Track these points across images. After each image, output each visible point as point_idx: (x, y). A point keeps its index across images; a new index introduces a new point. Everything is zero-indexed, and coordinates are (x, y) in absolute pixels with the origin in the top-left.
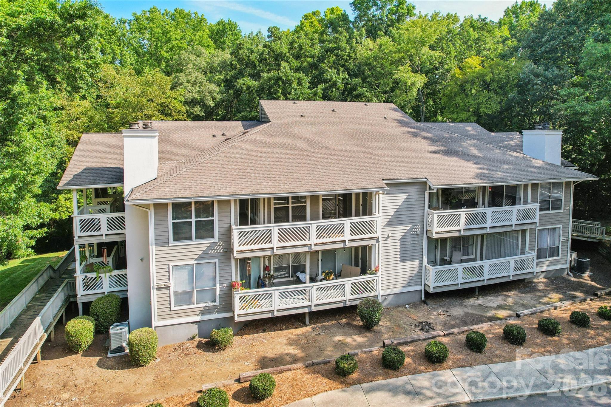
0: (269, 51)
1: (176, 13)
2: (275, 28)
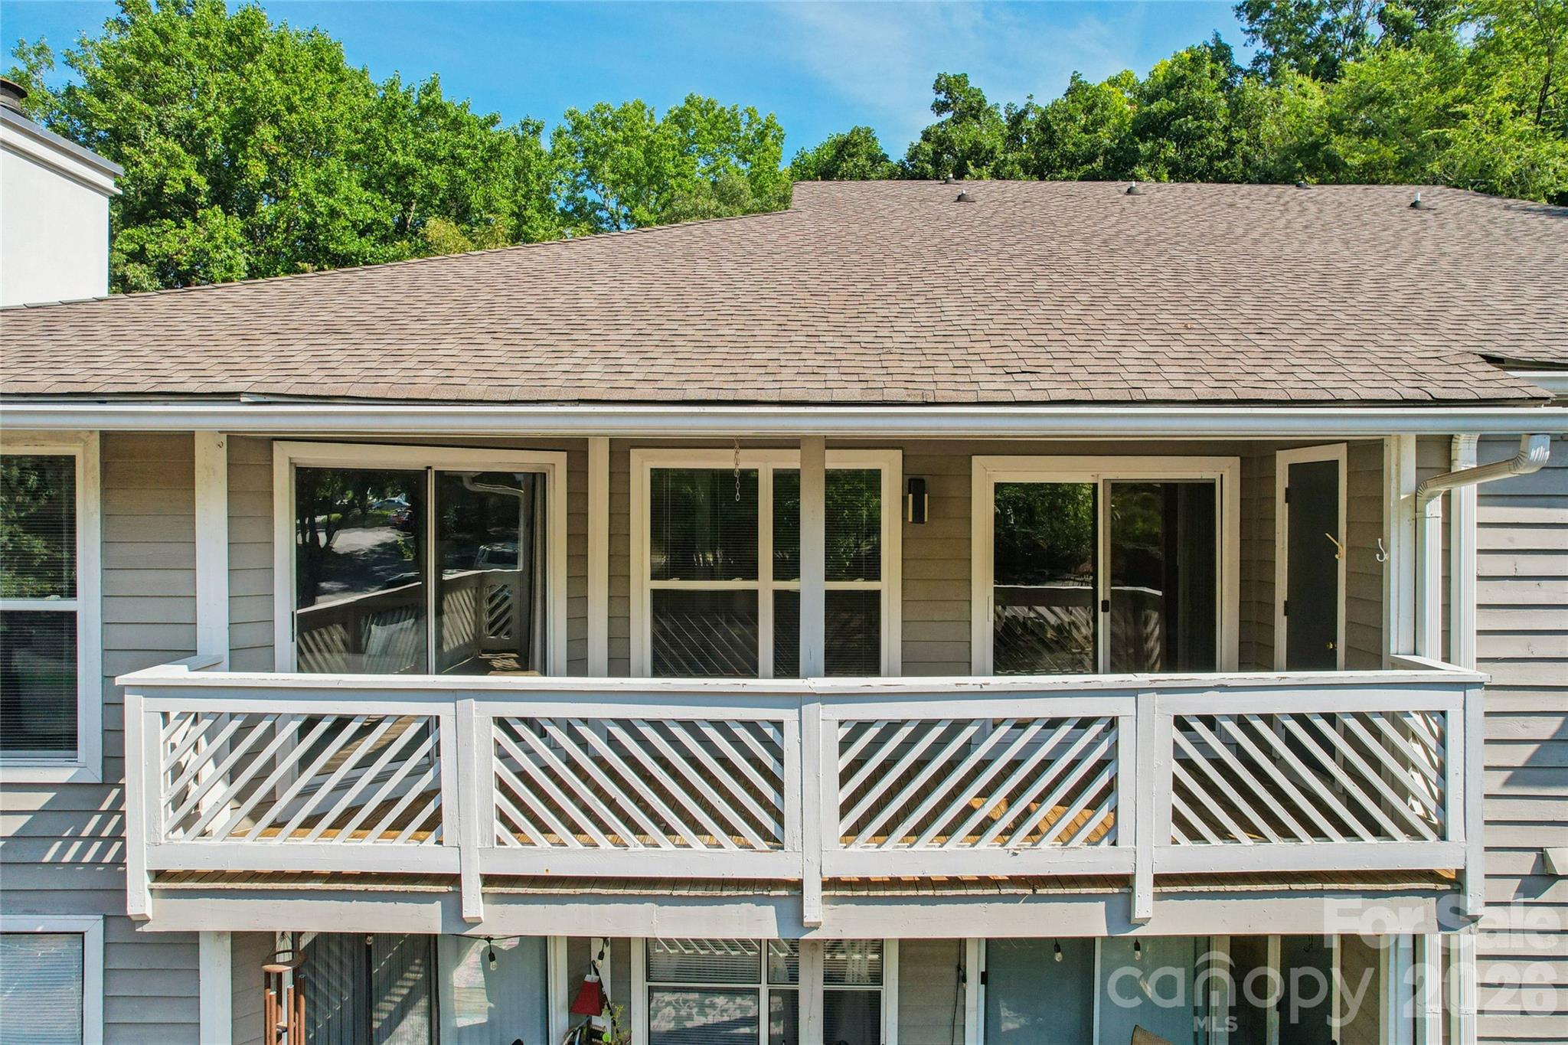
0: (935, 152)
1: (688, 107)
2: (961, 80)
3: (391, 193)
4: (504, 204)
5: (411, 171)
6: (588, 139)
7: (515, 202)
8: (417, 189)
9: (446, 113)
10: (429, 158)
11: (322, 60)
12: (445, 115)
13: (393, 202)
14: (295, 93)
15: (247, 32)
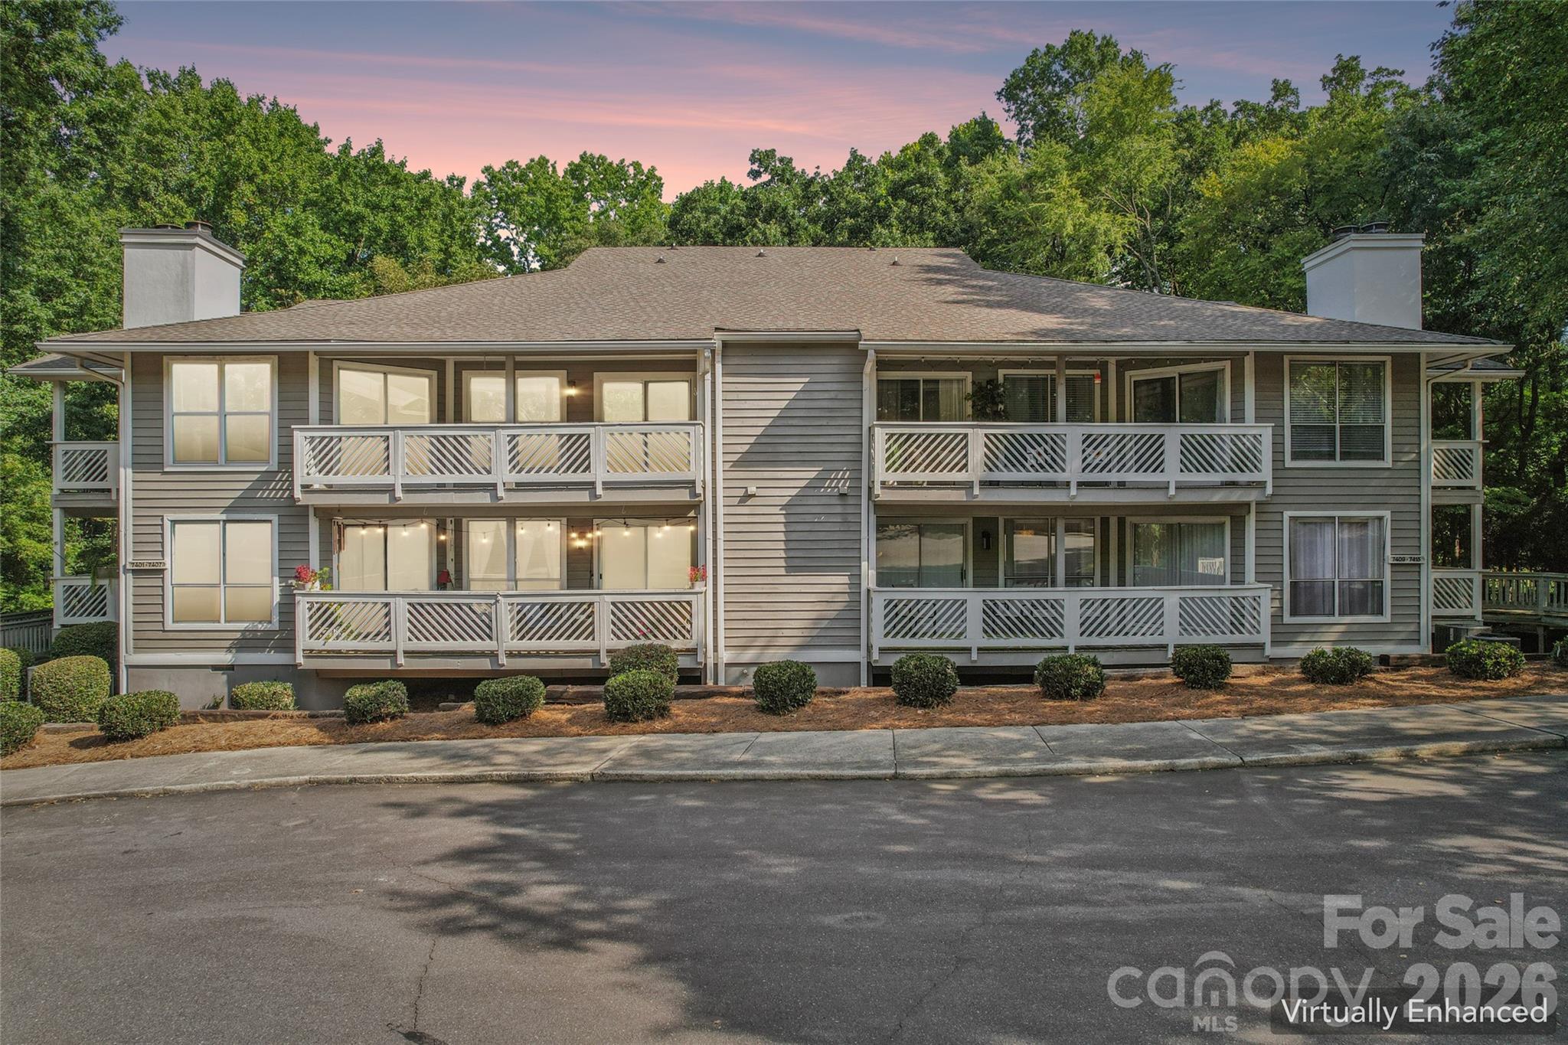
3: (344, 234)
4: (434, 243)
5: (361, 218)
6: (501, 190)
7: (442, 241)
8: (365, 231)
9: (388, 171)
10: (375, 207)
11: (286, 129)
12: (387, 173)
13: (347, 242)
14: (267, 157)
15: (228, 108)
